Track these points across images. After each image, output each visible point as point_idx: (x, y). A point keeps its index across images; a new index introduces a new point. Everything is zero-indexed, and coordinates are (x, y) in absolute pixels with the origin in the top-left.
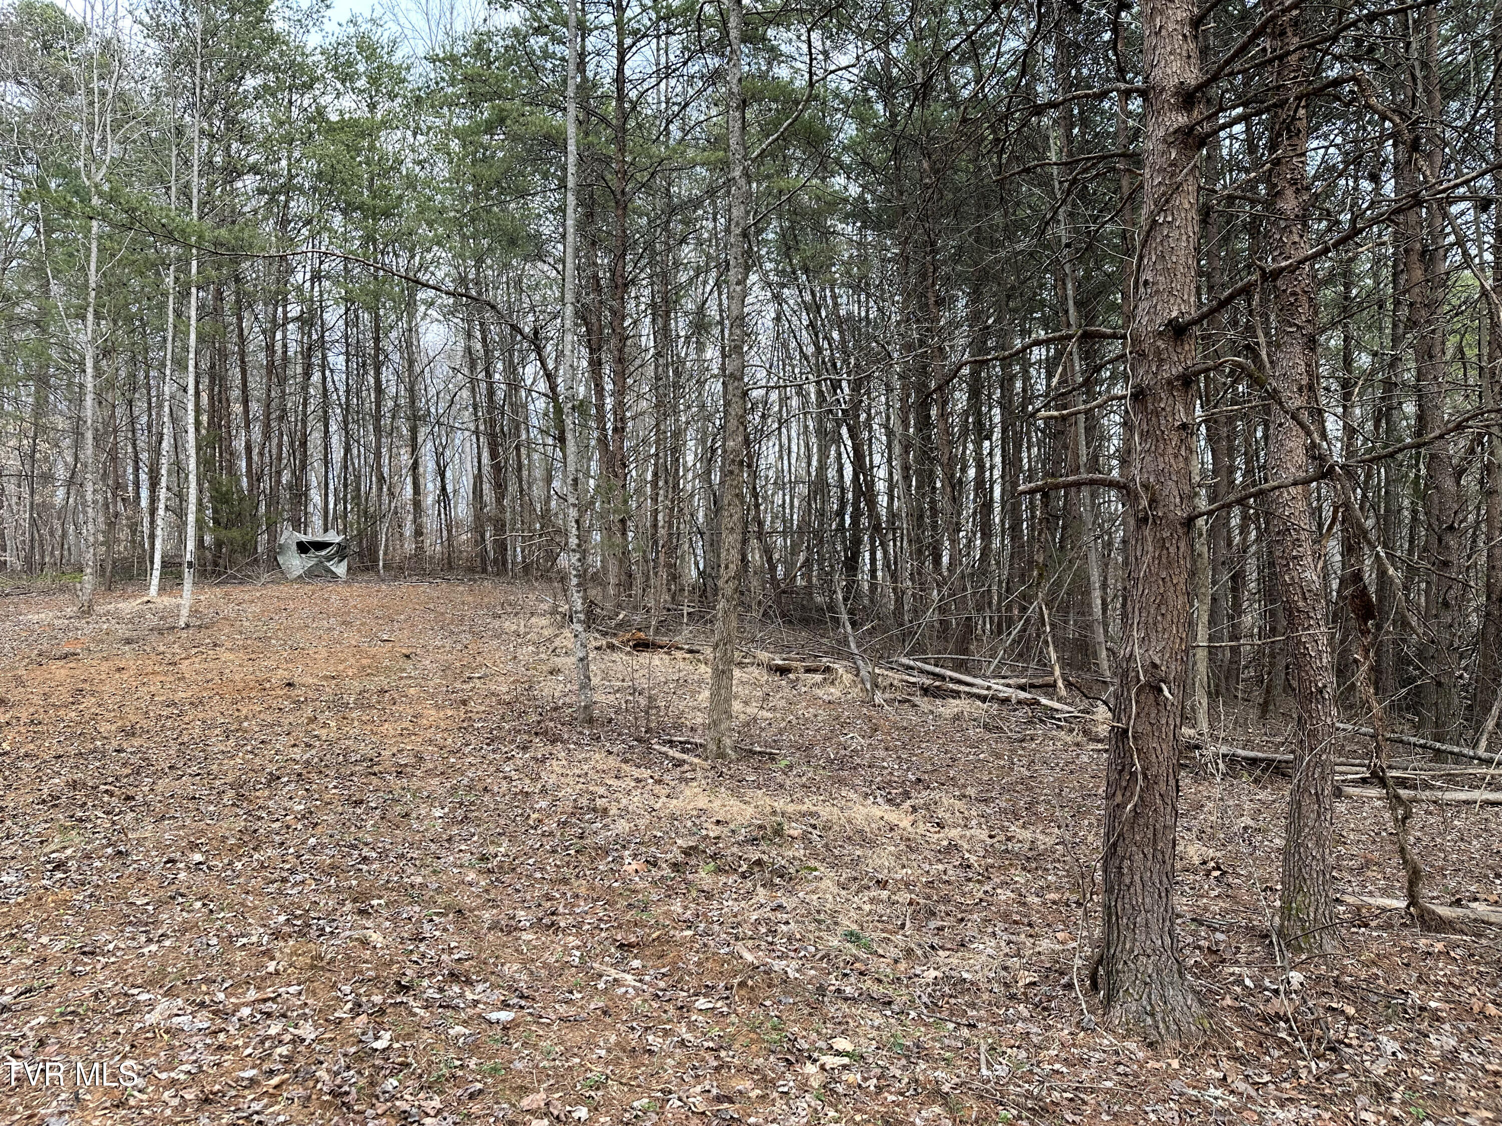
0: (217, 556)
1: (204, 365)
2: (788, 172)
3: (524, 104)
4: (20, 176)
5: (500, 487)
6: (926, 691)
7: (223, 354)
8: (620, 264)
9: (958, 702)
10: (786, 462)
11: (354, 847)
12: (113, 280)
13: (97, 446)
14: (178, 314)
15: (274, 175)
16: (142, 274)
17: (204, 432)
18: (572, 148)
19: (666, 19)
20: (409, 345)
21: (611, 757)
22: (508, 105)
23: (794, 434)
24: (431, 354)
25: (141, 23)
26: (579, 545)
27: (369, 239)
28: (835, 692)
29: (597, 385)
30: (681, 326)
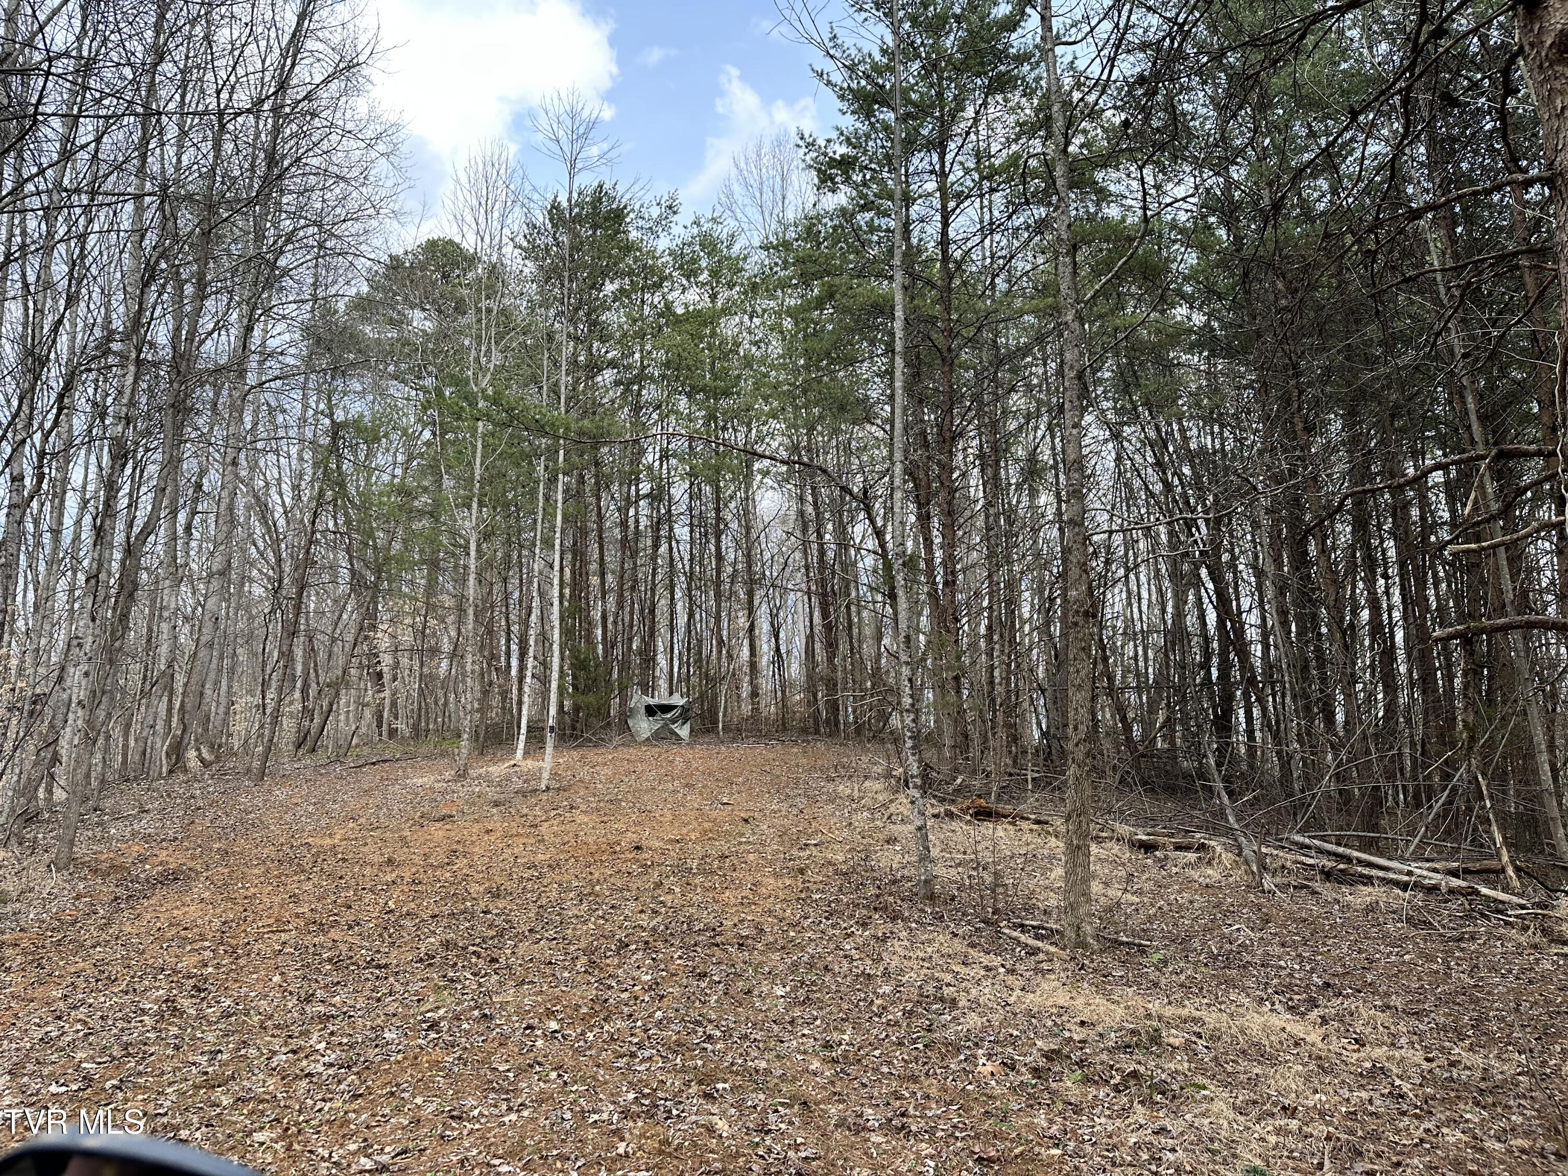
0: (575, 721)
1: (568, 543)
2: (1123, 309)
3: (852, 277)
4: (422, 388)
5: (831, 646)
6: (1327, 875)
7: (584, 532)
8: (948, 419)
9: (1370, 889)
10: (1135, 610)
11: (698, 1023)
12: (494, 472)
13: (476, 621)
14: (547, 499)
15: (629, 367)
16: (518, 465)
17: (566, 604)
18: (899, 313)
19: (989, 178)
20: (747, 515)
21: (956, 940)
22: (837, 281)
23: (1143, 579)
24: (767, 520)
25: (520, 247)
26: (913, 705)
27: (711, 417)
28: (1213, 874)
29: (925, 540)
30: (1012, 474)
